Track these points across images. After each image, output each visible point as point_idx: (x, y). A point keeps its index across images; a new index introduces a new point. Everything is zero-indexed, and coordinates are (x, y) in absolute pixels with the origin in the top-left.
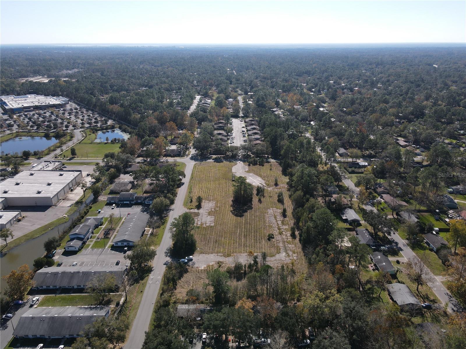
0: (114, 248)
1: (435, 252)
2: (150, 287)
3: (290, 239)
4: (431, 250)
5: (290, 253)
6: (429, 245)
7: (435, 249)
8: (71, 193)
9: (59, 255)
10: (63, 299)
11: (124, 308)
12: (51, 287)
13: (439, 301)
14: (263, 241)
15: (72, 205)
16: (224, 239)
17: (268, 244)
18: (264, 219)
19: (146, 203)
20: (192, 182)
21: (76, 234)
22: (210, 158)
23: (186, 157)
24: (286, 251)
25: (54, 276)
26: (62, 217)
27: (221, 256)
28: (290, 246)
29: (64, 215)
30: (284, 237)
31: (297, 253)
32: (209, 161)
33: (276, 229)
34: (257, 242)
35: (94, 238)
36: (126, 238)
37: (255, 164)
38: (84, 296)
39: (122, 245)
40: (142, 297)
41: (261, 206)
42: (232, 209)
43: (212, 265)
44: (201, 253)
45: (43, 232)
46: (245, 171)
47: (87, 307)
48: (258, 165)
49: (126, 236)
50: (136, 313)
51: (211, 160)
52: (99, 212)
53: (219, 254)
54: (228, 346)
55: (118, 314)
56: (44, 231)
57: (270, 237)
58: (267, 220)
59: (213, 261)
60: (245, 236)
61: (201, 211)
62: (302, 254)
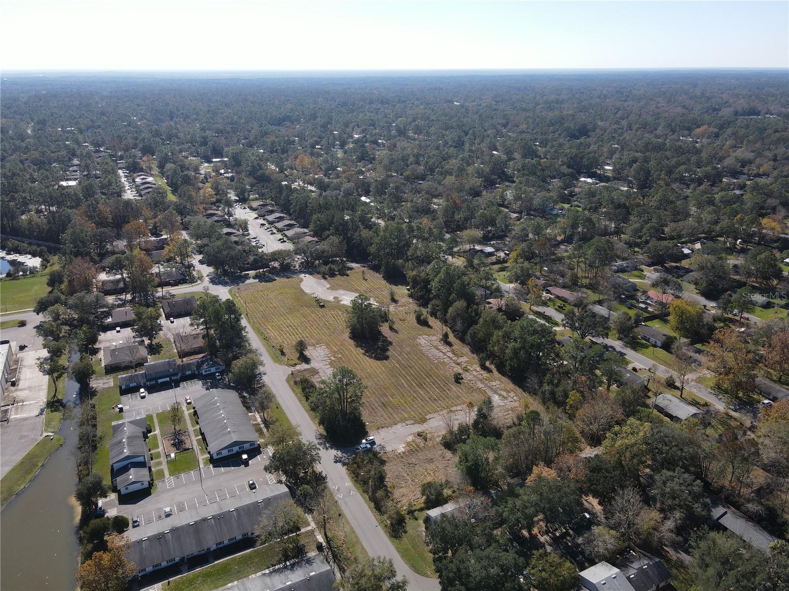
0: (217, 462)
1: (660, 348)
2: (346, 503)
3: (485, 374)
4: (655, 346)
5: (504, 394)
6: (648, 340)
7: (659, 344)
8: (16, 390)
9: (114, 506)
10: (207, 575)
11: (335, 550)
12: (164, 564)
13: (712, 404)
14: (453, 387)
15: (42, 411)
16: (392, 398)
17: (462, 389)
18: (424, 354)
19: (204, 373)
20: (252, 321)
21: (128, 457)
22: (247, 277)
23: (199, 282)
24: (496, 392)
25: (160, 542)
26: (42, 438)
27: (414, 424)
28: (494, 384)
29: (45, 434)
30: (474, 373)
31: (512, 391)
32: (248, 282)
33: (454, 365)
34: (445, 391)
35: (158, 455)
36: (235, 438)
37: (332, 275)
38: (242, 557)
39: (230, 453)
40: (348, 523)
41: (401, 336)
42: (363, 351)
43: (413, 441)
44: (378, 428)
45: (30, 477)
46: (328, 289)
47: (267, 571)
48: (339, 276)
49: (232, 434)
50: (363, 548)
51: (251, 281)
52: (121, 410)
53: (408, 422)
54: (541, 542)
55: (335, 561)
56: (28, 472)
57: (458, 379)
58: (430, 355)
59: (409, 435)
60: (420, 386)
61: (314, 364)
62: (519, 391)
